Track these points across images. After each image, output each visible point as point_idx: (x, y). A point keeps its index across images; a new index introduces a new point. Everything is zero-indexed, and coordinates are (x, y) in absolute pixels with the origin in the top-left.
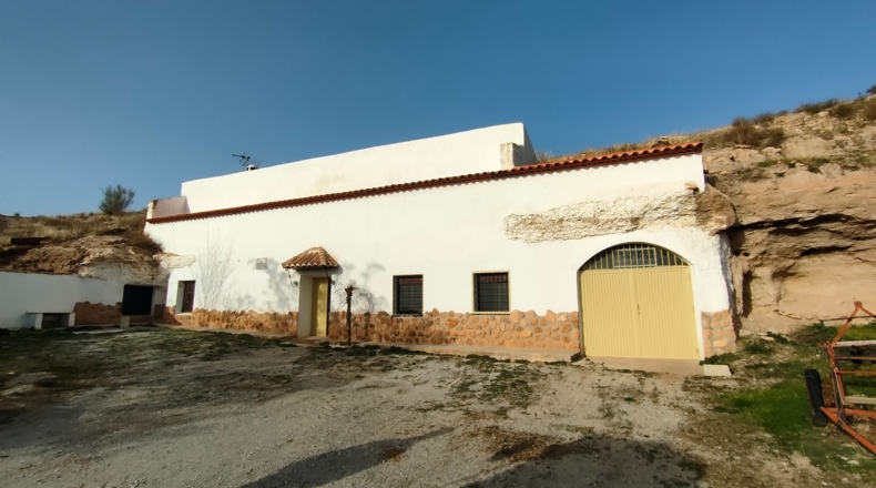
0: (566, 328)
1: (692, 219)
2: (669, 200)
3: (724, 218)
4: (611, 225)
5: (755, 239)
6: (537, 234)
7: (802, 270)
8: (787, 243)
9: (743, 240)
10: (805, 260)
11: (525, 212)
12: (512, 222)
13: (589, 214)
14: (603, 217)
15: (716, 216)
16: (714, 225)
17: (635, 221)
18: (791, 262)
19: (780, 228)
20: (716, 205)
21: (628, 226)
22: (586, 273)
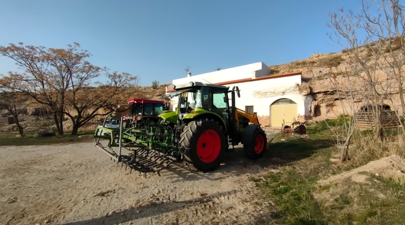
0: (267, 120)
1: (298, 92)
2: (291, 87)
3: (306, 91)
4: (277, 94)
5: (320, 96)
6: (260, 96)
7: (336, 104)
8: (329, 97)
9: (317, 96)
10: (337, 101)
11: (257, 90)
12: (254, 93)
13: (272, 91)
14: (276, 92)
15: (305, 91)
16: (303, 94)
17: (283, 93)
18: (332, 102)
19: (326, 93)
20: (304, 88)
21: (282, 94)
22: (272, 106)
